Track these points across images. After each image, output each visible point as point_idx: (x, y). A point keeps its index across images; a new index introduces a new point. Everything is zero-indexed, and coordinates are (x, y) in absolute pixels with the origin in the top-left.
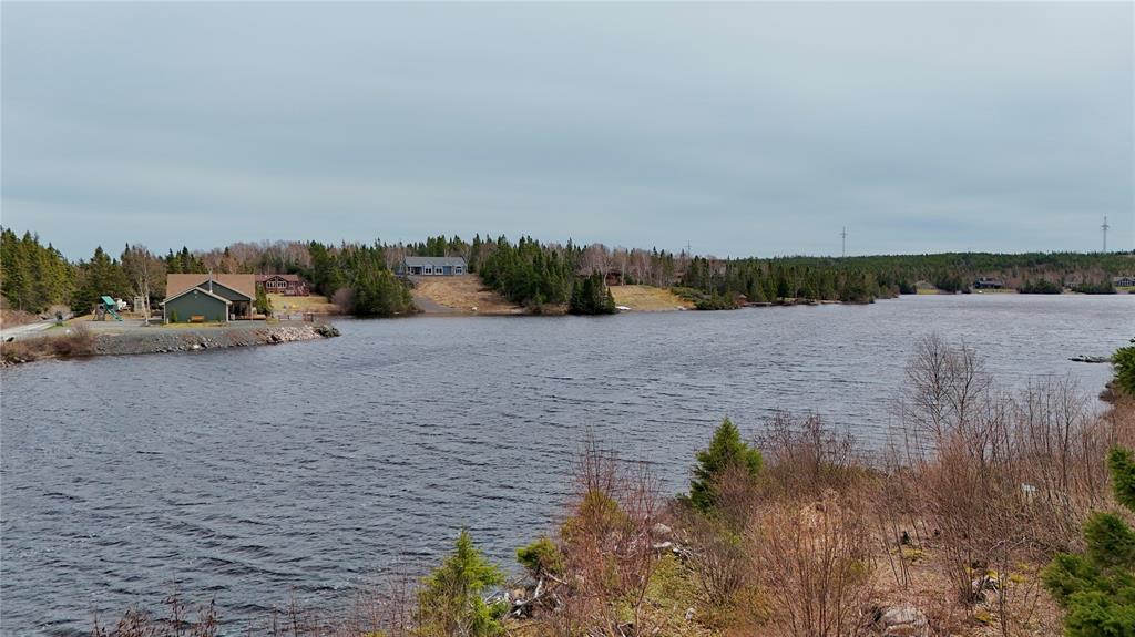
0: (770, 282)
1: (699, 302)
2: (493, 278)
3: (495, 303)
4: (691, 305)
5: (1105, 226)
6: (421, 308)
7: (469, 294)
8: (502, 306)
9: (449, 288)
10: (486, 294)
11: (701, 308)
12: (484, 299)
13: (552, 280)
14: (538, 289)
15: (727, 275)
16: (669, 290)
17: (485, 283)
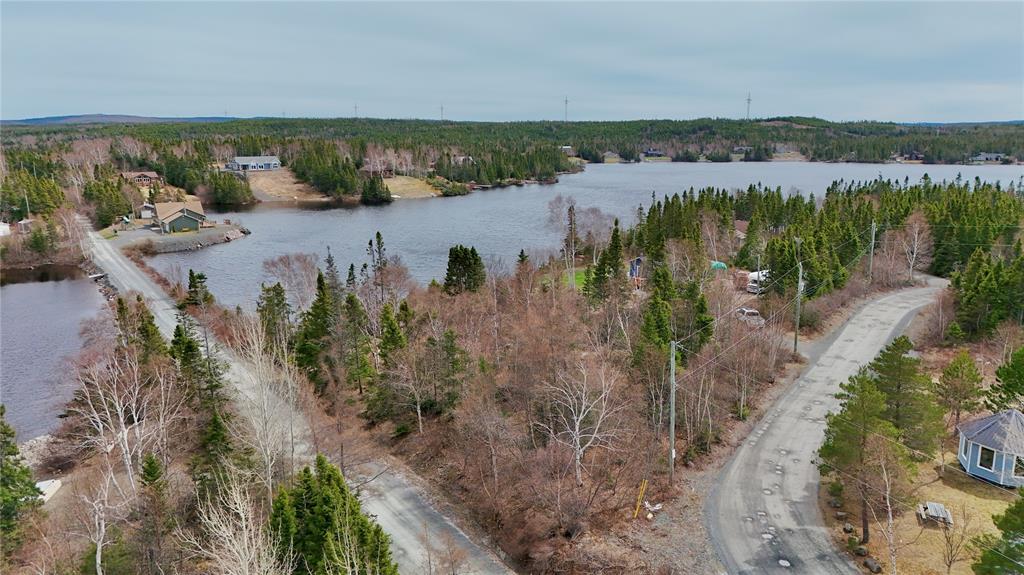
0: (492, 170)
1: (445, 190)
2: (304, 174)
3: (308, 193)
4: (439, 192)
5: (749, 100)
6: (259, 198)
7: (288, 186)
8: (314, 195)
9: (273, 182)
10: (301, 186)
11: (446, 195)
12: (300, 190)
13: (348, 178)
14: (339, 185)
15: (464, 166)
16: (424, 181)
17: (297, 177)
